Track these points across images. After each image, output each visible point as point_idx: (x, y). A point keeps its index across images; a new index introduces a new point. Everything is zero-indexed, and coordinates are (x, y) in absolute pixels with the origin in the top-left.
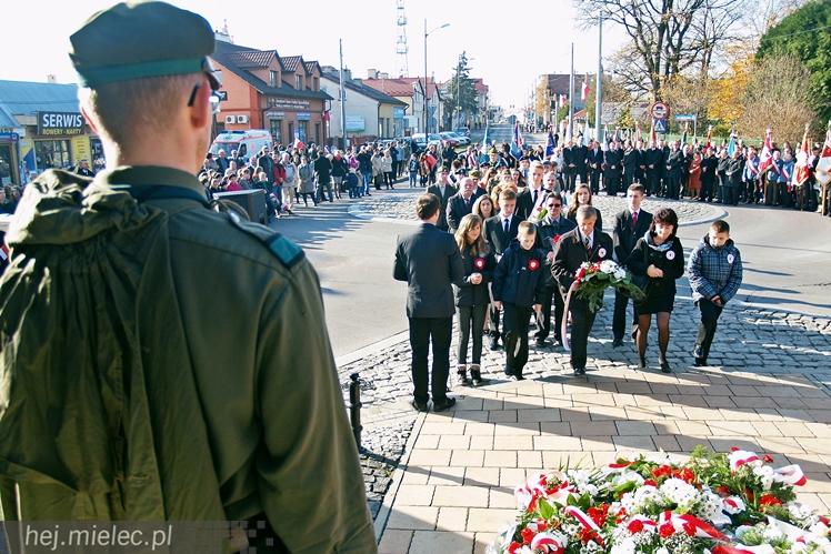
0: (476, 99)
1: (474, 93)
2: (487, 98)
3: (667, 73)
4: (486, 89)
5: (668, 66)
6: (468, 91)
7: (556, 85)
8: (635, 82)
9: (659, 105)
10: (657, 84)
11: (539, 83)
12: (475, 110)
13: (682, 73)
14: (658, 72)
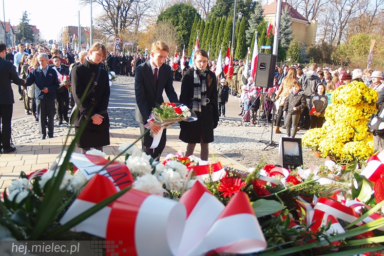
0: (33, 35)
1: (32, 32)
2: (39, 35)
3: (121, 27)
4: (38, 31)
5: (121, 25)
6: (29, 31)
7: (72, 30)
8: (107, 31)
9: (117, 38)
10: (117, 32)
11: (64, 29)
12: (33, 40)
13: (127, 28)
14: (117, 26)
